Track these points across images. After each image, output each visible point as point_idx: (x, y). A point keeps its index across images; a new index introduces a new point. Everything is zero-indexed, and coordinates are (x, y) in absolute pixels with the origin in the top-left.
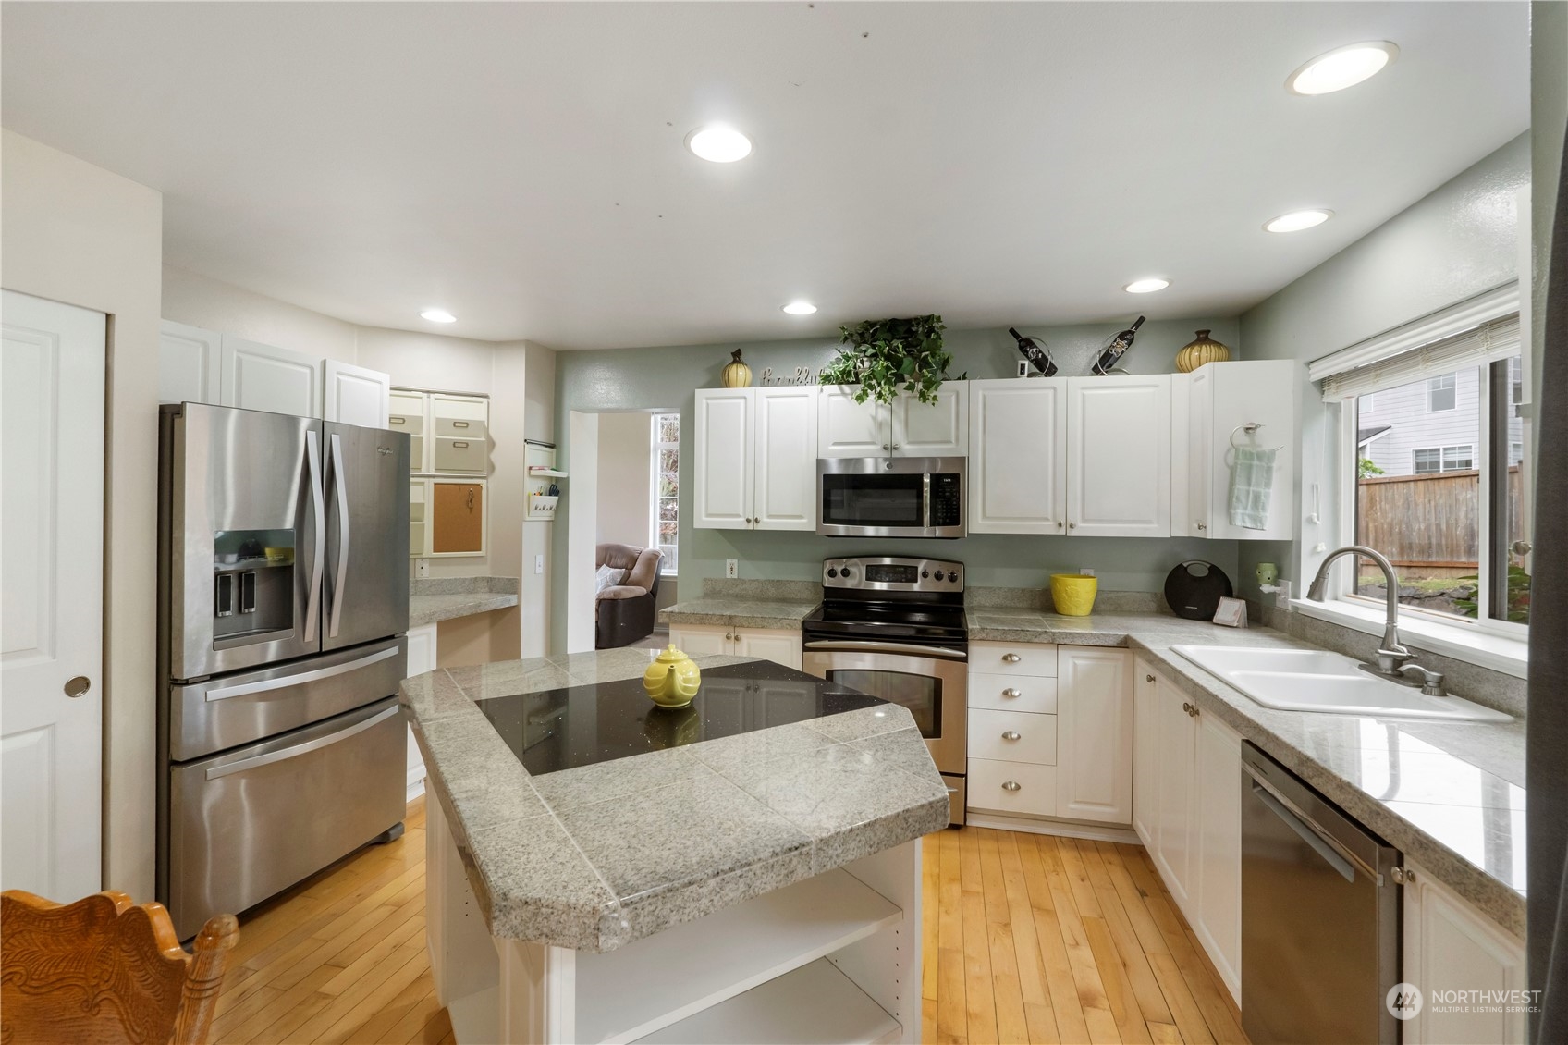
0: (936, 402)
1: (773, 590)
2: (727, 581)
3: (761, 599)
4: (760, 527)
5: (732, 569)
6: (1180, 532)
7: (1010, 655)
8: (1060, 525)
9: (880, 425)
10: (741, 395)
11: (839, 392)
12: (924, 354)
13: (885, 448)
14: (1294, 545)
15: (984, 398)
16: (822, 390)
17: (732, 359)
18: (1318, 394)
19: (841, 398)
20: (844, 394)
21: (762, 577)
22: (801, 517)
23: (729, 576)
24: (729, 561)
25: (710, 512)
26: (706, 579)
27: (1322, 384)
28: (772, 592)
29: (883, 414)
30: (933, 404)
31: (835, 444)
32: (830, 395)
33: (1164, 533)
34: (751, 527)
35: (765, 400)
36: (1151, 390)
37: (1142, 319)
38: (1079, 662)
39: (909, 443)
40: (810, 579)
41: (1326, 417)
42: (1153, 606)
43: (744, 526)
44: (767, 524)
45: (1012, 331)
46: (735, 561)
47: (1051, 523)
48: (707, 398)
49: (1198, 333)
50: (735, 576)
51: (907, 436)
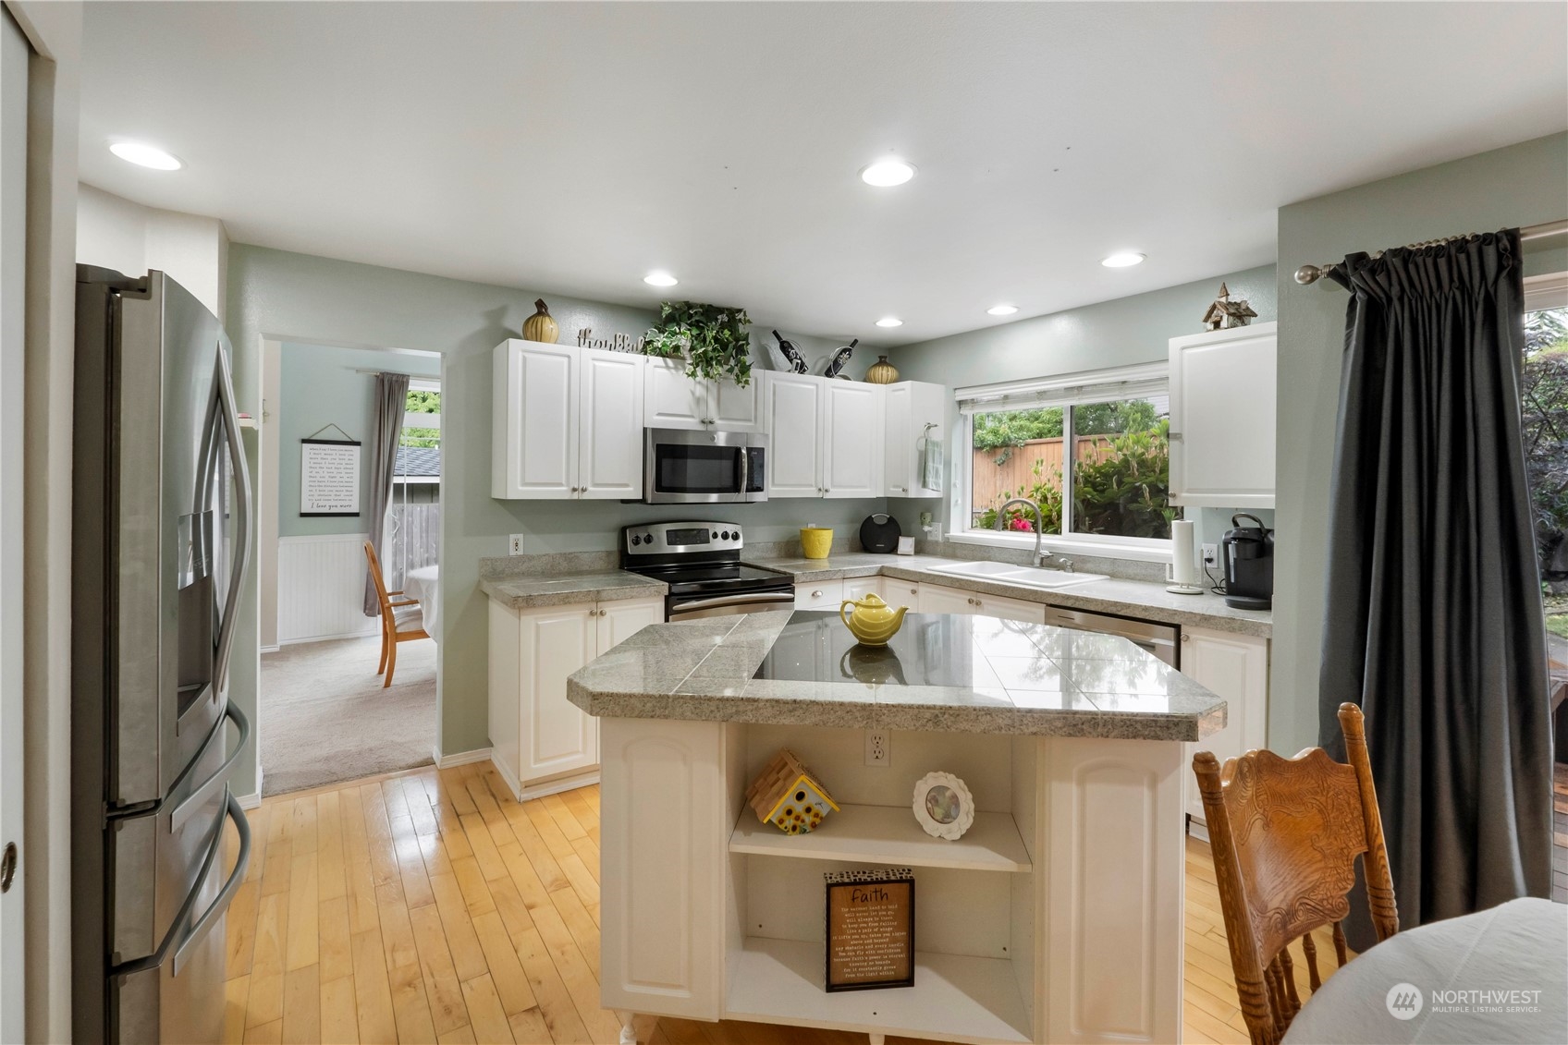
0: (746, 386)
1: (565, 564)
2: (511, 559)
3: (550, 573)
4: (586, 496)
5: (517, 545)
6: (881, 495)
7: (815, 592)
8: (820, 490)
9: (698, 401)
10: (565, 353)
11: (664, 365)
12: (741, 343)
13: (703, 422)
14: (944, 501)
15: (774, 385)
16: (648, 361)
17: (536, 311)
18: (958, 408)
19: (665, 371)
20: (667, 367)
21: (552, 552)
22: (627, 485)
23: (512, 553)
24: (512, 537)
25: (527, 481)
26: (483, 559)
27: (960, 403)
28: (564, 566)
29: (699, 391)
30: (743, 387)
31: (659, 414)
32: (656, 367)
33: (874, 496)
34: (575, 496)
35: (591, 363)
36: (867, 394)
37: (856, 341)
38: (854, 590)
39: (721, 419)
40: (603, 549)
41: (961, 422)
42: (847, 547)
43: (567, 497)
44: (595, 493)
45: (775, 333)
46: (521, 536)
47: (814, 489)
48: (524, 351)
49: (880, 357)
50: (520, 552)
51: (719, 414)
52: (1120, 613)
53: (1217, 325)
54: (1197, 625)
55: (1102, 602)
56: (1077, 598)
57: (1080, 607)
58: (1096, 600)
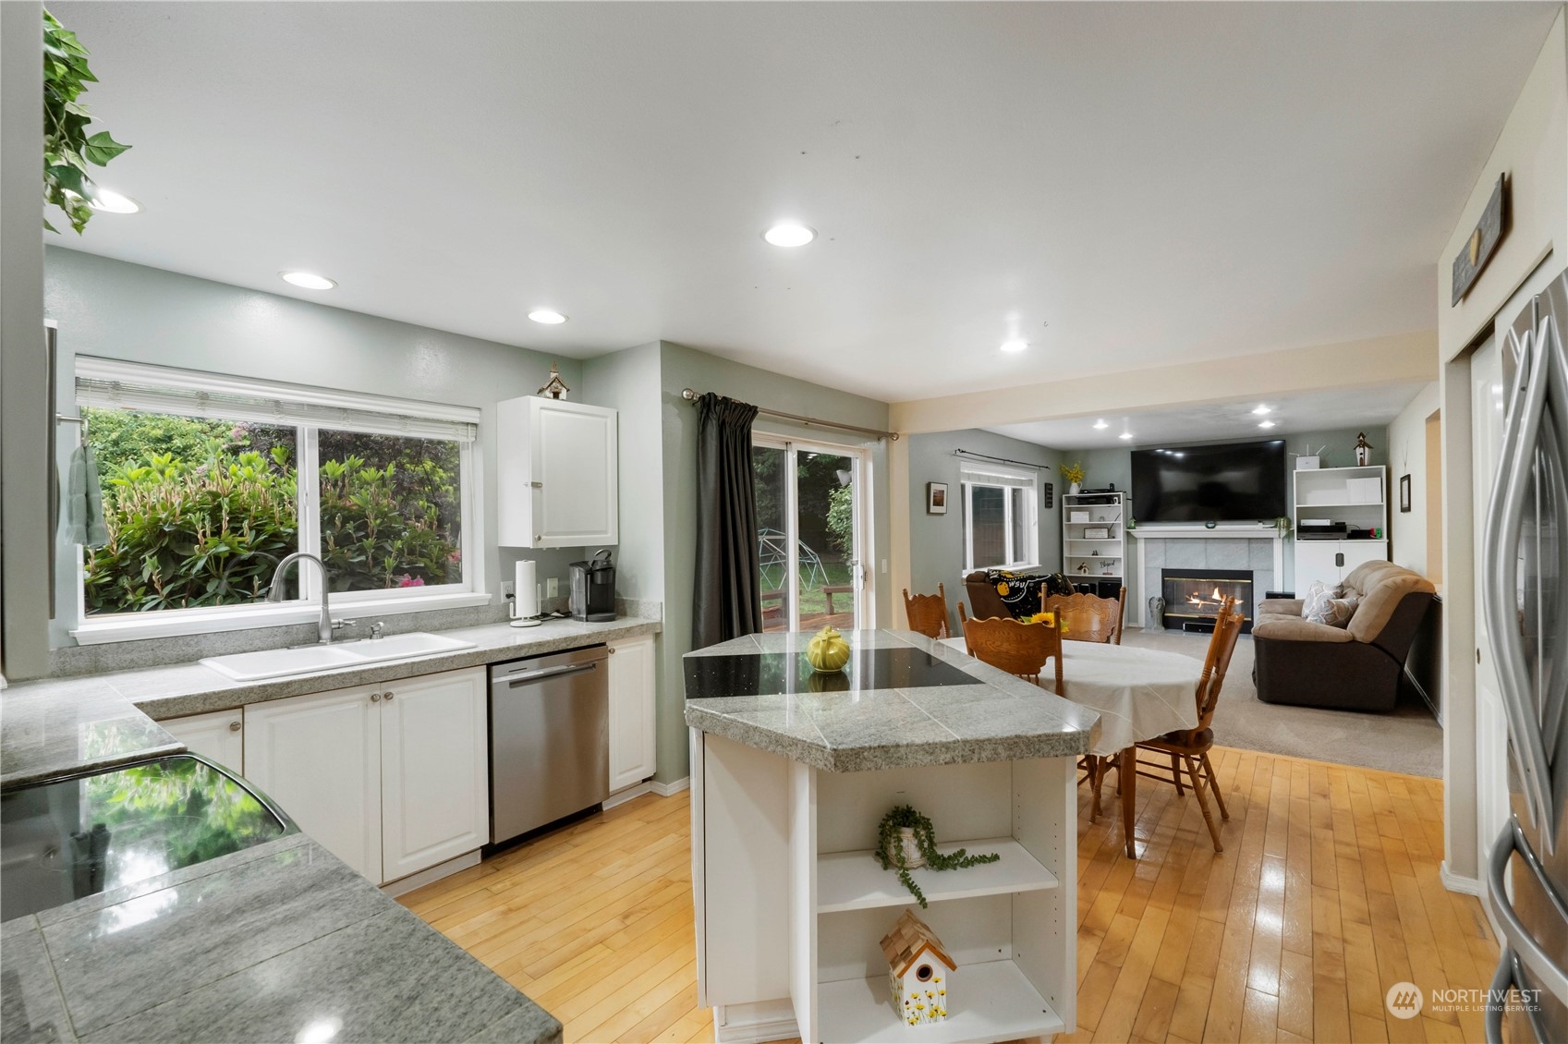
52: (569, 647)
53: (556, 395)
54: (623, 637)
55: (554, 642)
56: (530, 646)
57: (534, 653)
58: (548, 642)
